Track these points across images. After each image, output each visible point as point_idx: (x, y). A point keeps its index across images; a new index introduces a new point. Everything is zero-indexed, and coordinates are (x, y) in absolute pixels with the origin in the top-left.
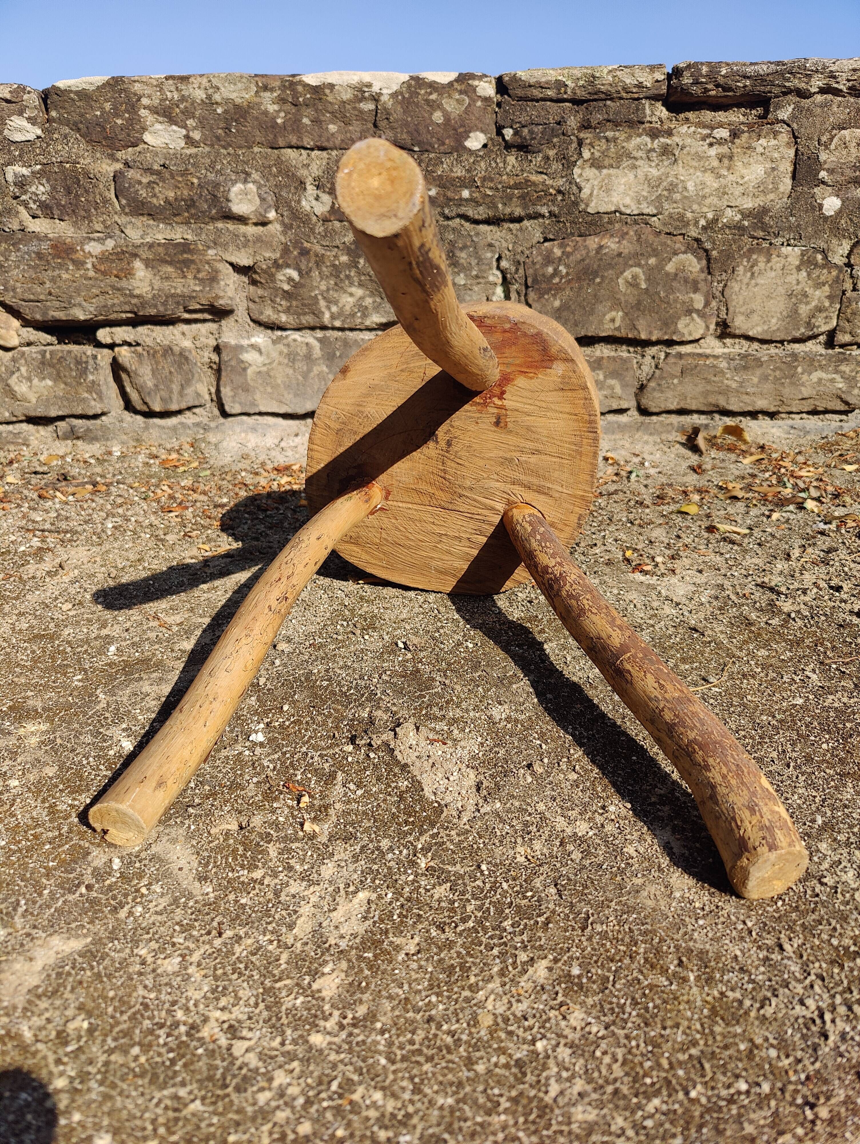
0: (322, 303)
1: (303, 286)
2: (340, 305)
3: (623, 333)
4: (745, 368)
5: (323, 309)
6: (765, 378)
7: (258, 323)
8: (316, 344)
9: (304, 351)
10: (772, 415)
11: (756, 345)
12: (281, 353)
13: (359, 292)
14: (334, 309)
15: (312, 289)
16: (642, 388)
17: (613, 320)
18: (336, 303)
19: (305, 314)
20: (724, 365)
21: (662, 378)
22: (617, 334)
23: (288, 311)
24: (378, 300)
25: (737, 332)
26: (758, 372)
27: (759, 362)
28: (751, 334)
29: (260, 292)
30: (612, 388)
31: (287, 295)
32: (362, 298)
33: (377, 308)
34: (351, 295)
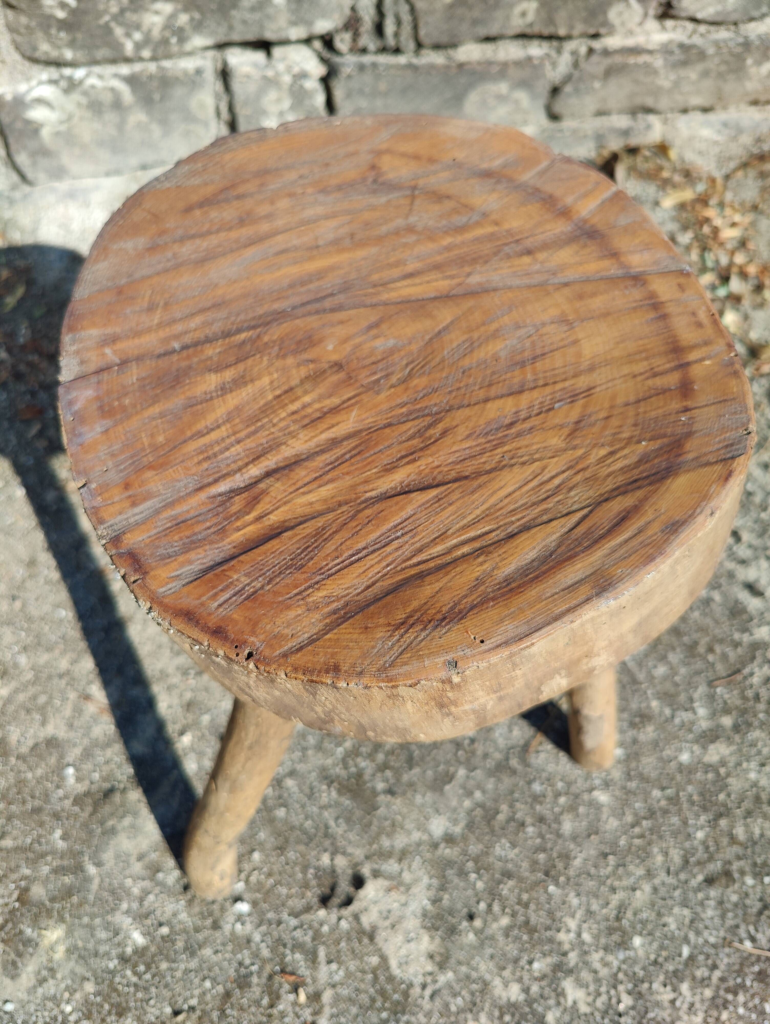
0: (119, 31)
1: (85, 12)
2: (145, 28)
3: (536, 29)
4: (685, 63)
5: (123, 40)
6: (705, 74)
7: (34, 60)
8: (124, 89)
9: (107, 98)
10: (706, 110)
11: (702, 28)
12: (79, 105)
13: (168, 8)
14: (138, 36)
15: (99, 15)
16: (555, 91)
17: (524, 14)
18: (138, 27)
19: (98, 47)
20: (658, 62)
21: (580, 79)
22: (528, 31)
23: (72, 44)
24: (197, 16)
25: (683, 14)
26: (700, 67)
27: (702, 55)
28: (699, 16)
29: (24, 20)
30: (517, 102)
31: (63, 25)
32: (173, 16)
33: (198, 26)
34: (157, 13)
